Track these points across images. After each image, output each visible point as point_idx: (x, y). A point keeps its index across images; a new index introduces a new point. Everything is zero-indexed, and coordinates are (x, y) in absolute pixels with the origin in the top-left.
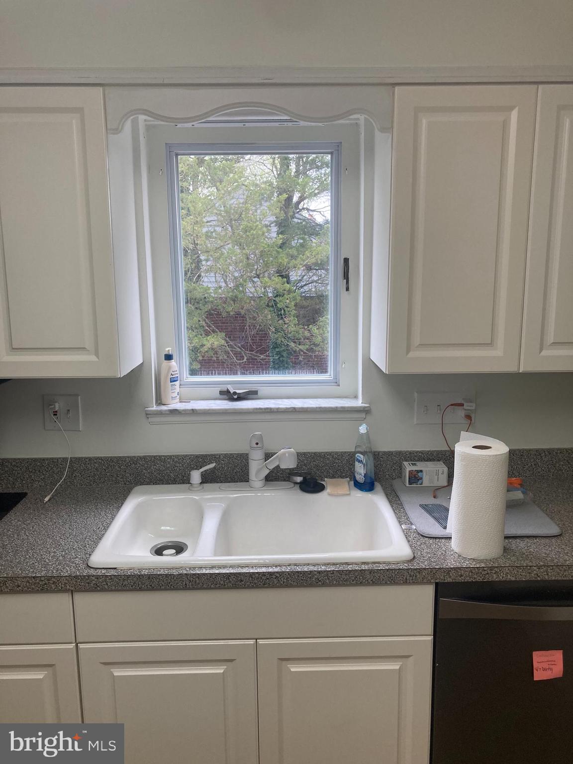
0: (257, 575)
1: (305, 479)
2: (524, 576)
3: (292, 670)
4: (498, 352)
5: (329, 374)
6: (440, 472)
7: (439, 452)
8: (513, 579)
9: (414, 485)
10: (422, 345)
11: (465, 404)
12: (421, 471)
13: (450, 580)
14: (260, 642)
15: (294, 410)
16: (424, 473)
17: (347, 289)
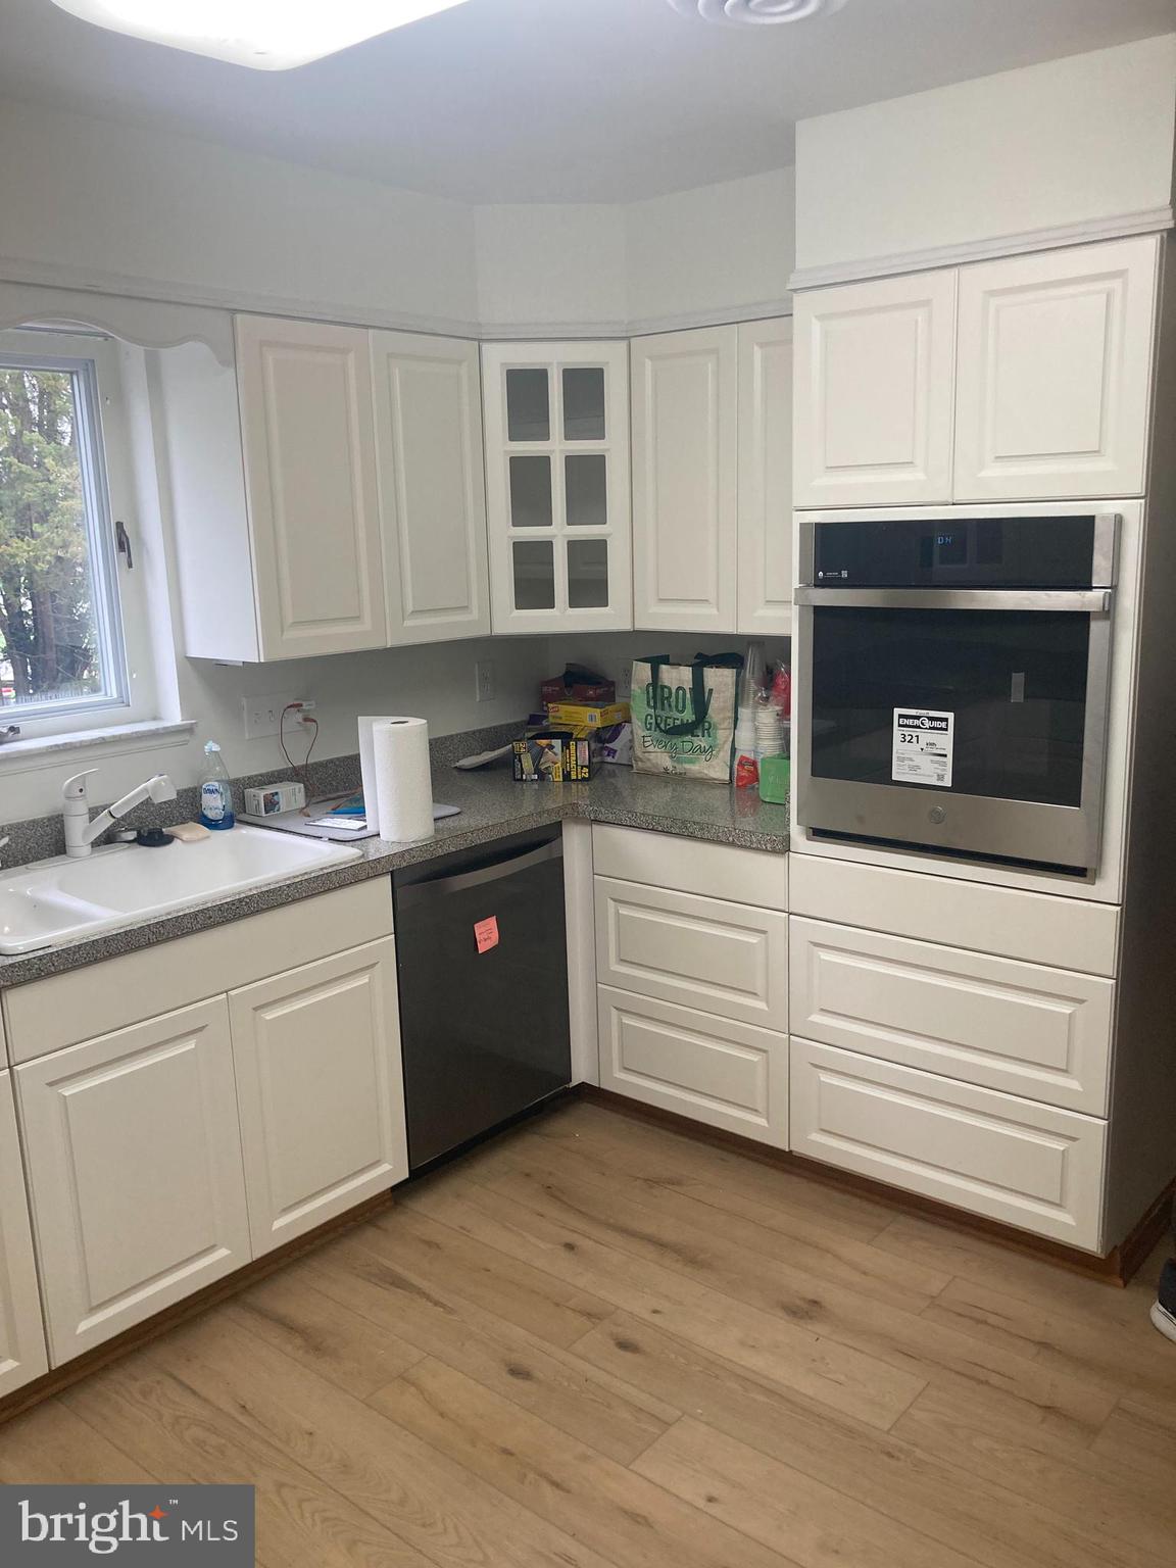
0: (226, 906)
1: (139, 833)
2: (462, 844)
3: (268, 1018)
4: (367, 624)
5: (103, 693)
6: (297, 790)
7: (279, 772)
8: (454, 850)
9: (272, 813)
10: (296, 624)
11: (304, 704)
12: (277, 793)
13: (405, 864)
14: (232, 993)
15: (103, 742)
16: (280, 796)
17: (130, 566)
